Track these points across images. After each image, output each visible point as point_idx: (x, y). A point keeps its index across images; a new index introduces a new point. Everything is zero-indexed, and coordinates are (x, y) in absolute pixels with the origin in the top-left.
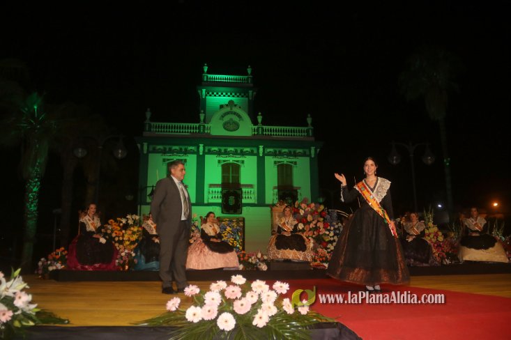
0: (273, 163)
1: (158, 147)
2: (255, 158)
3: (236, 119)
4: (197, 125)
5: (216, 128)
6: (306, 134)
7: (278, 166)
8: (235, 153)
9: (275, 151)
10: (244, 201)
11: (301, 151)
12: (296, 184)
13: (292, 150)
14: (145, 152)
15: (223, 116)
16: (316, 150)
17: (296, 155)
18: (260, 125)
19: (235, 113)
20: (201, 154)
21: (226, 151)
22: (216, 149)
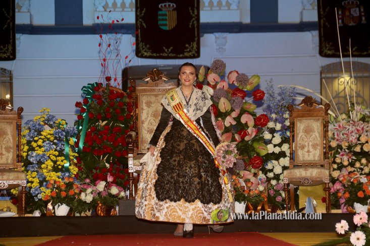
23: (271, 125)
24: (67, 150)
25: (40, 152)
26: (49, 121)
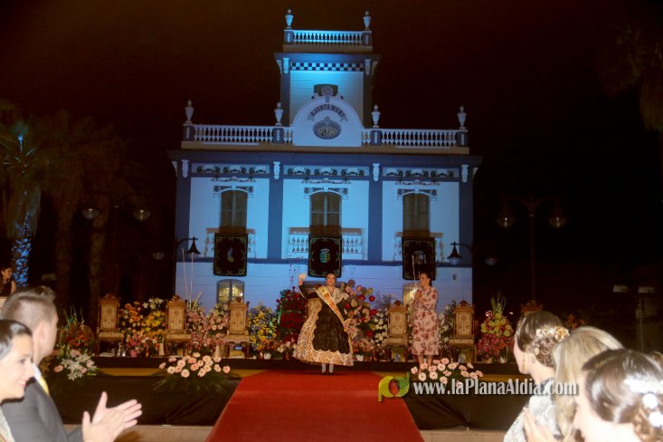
0: (396, 191)
1: (206, 167)
2: (366, 184)
3: (334, 117)
4: (271, 128)
5: (301, 134)
6: (454, 142)
7: (404, 197)
8: (334, 175)
9: (401, 173)
10: (345, 256)
11: (444, 171)
12: (434, 227)
13: (429, 171)
14: (185, 175)
15: (313, 114)
16: (470, 170)
17: (435, 178)
18: (376, 127)
19: (333, 108)
20: (277, 177)
21: (317, 172)
22: (301, 169)
23: (378, 314)
24: (271, 324)
25: (257, 325)
26: (263, 309)
